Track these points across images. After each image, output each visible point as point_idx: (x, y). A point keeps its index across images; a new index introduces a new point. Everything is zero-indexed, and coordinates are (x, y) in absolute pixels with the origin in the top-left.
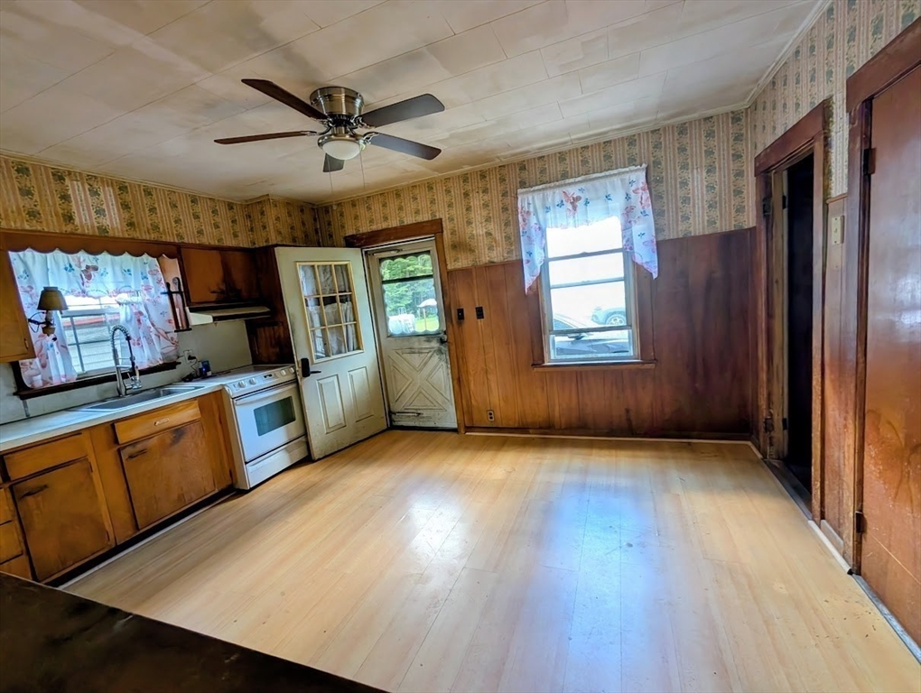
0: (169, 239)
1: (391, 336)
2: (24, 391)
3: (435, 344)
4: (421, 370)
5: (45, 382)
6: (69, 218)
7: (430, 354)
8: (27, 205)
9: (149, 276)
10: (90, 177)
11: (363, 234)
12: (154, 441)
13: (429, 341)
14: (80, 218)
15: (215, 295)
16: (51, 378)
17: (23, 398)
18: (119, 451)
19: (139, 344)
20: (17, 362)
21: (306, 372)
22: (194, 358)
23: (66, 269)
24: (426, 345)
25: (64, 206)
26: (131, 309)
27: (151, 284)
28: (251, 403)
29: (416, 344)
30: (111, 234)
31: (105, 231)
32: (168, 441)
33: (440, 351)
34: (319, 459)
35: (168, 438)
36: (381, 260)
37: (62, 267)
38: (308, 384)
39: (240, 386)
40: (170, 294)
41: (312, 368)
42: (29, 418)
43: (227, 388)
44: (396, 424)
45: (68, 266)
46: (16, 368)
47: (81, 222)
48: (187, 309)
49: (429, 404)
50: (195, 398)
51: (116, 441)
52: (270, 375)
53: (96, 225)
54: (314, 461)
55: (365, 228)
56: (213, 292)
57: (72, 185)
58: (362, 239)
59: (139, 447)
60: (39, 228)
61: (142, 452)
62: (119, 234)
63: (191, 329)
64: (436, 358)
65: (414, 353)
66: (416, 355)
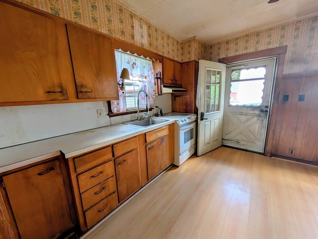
0: (160, 53)
1: (230, 106)
2: (111, 114)
3: (257, 112)
4: (244, 123)
5: (118, 111)
6: (133, 37)
7: (252, 116)
8: (121, 28)
9: (150, 70)
10: (141, 19)
11: (230, 57)
12: (156, 142)
13: (253, 110)
14: (136, 39)
16: (120, 109)
17: (110, 117)
18: (146, 146)
19: (144, 99)
20: (110, 101)
21: (202, 118)
22: (158, 107)
23: (127, 63)
24: (252, 112)
25: (132, 31)
26: (143, 84)
27: (150, 74)
28: (184, 129)
29: (245, 111)
30: (144, 47)
31: (143, 46)
32: (159, 143)
33: (259, 116)
34: (200, 156)
35: (160, 141)
36: (233, 71)
37: (126, 62)
38: (201, 124)
40: (157, 78)
41: (204, 117)
42: (111, 125)
43: (178, 122)
44: (224, 144)
45: (128, 61)
46: (109, 103)
47: (136, 40)
48: (162, 86)
49: (245, 139)
50: (168, 125)
51: (146, 142)
53: (141, 42)
54: (198, 157)
55: (231, 54)
57: (135, 21)
58: (229, 59)
59: (152, 145)
60: (124, 40)
61: (152, 147)
62: (147, 48)
63: (162, 95)
64: (255, 119)
65: (243, 115)
66: (244, 116)
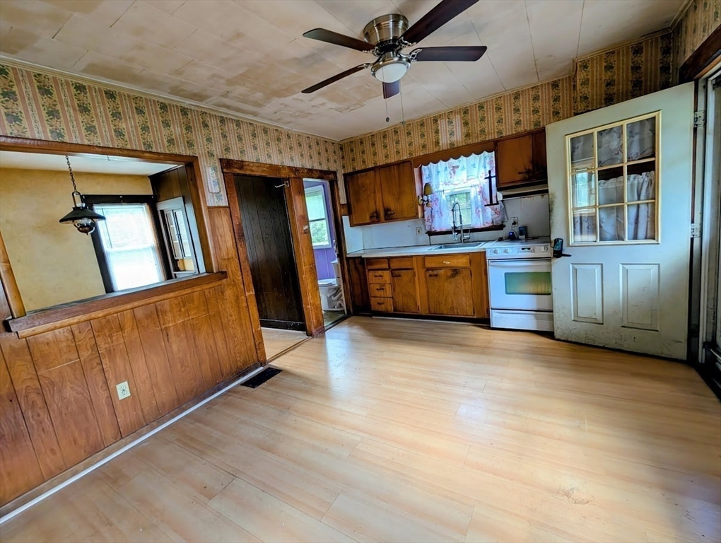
6: (437, 143)
8: (422, 142)
10: (449, 113)
12: (442, 272)
14: (442, 140)
15: (521, 175)
17: (430, 235)
18: (426, 271)
21: (558, 254)
22: (516, 224)
28: (504, 267)
30: (456, 146)
31: (453, 145)
32: (449, 274)
34: (559, 340)
35: (450, 273)
38: (558, 265)
39: (506, 252)
40: (490, 178)
41: (565, 251)
43: (486, 251)
47: (442, 143)
50: (468, 254)
52: (529, 249)
53: (449, 142)
54: (556, 339)
56: (520, 173)
57: (441, 122)
59: (435, 272)
60: (426, 153)
61: (436, 275)
62: (460, 144)
